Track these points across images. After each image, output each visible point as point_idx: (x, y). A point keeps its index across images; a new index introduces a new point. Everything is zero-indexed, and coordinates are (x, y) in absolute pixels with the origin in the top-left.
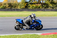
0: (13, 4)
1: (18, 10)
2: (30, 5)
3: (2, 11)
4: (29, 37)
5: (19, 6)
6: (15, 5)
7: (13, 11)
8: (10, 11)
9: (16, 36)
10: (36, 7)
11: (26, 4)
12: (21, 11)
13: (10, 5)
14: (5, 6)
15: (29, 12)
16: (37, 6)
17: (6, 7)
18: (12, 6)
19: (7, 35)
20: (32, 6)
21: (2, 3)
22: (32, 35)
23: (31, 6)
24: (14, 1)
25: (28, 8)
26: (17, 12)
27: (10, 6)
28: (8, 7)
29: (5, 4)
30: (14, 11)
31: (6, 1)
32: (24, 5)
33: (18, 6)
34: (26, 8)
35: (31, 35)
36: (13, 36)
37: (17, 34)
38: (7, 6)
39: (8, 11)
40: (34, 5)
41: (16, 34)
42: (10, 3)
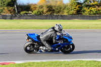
0: (55, 7)
1: (63, 18)
2: (85, 8)
3: (35, 19)
4: (84, 65)
5: (66, 11)
6: (59, 8)
7: (54, 19)
8: (49, 19)
9: (60, 62)
10: (96, 11)
11: (79, 7)
12: (69, 19)
13: (51, 9)
14: (41, 10)
15: (83, 20)
16: (99, 10)
17: (43, 12)
18: (54, 10)
19: (44, 61)
20: (89, 10)
21: (36, 6)
22: (90, 62)
23: (87, 10)
24: (57, 2)
25: (81, 14)
26: (62, 20)
27: (49, 10)
28: (47, 12)
29: (41, 7)
30: (58, 19)
31: (44, 1)
32: (75, 8)
33: (63, 10)
34: (78, 14)
35: (87, 62)
36: (56, 62)
37: (62, 60)
38: (45, 11)
39: (46, 19)
40: (93, 9)
41: (60, 60)
42: (50, 6)
